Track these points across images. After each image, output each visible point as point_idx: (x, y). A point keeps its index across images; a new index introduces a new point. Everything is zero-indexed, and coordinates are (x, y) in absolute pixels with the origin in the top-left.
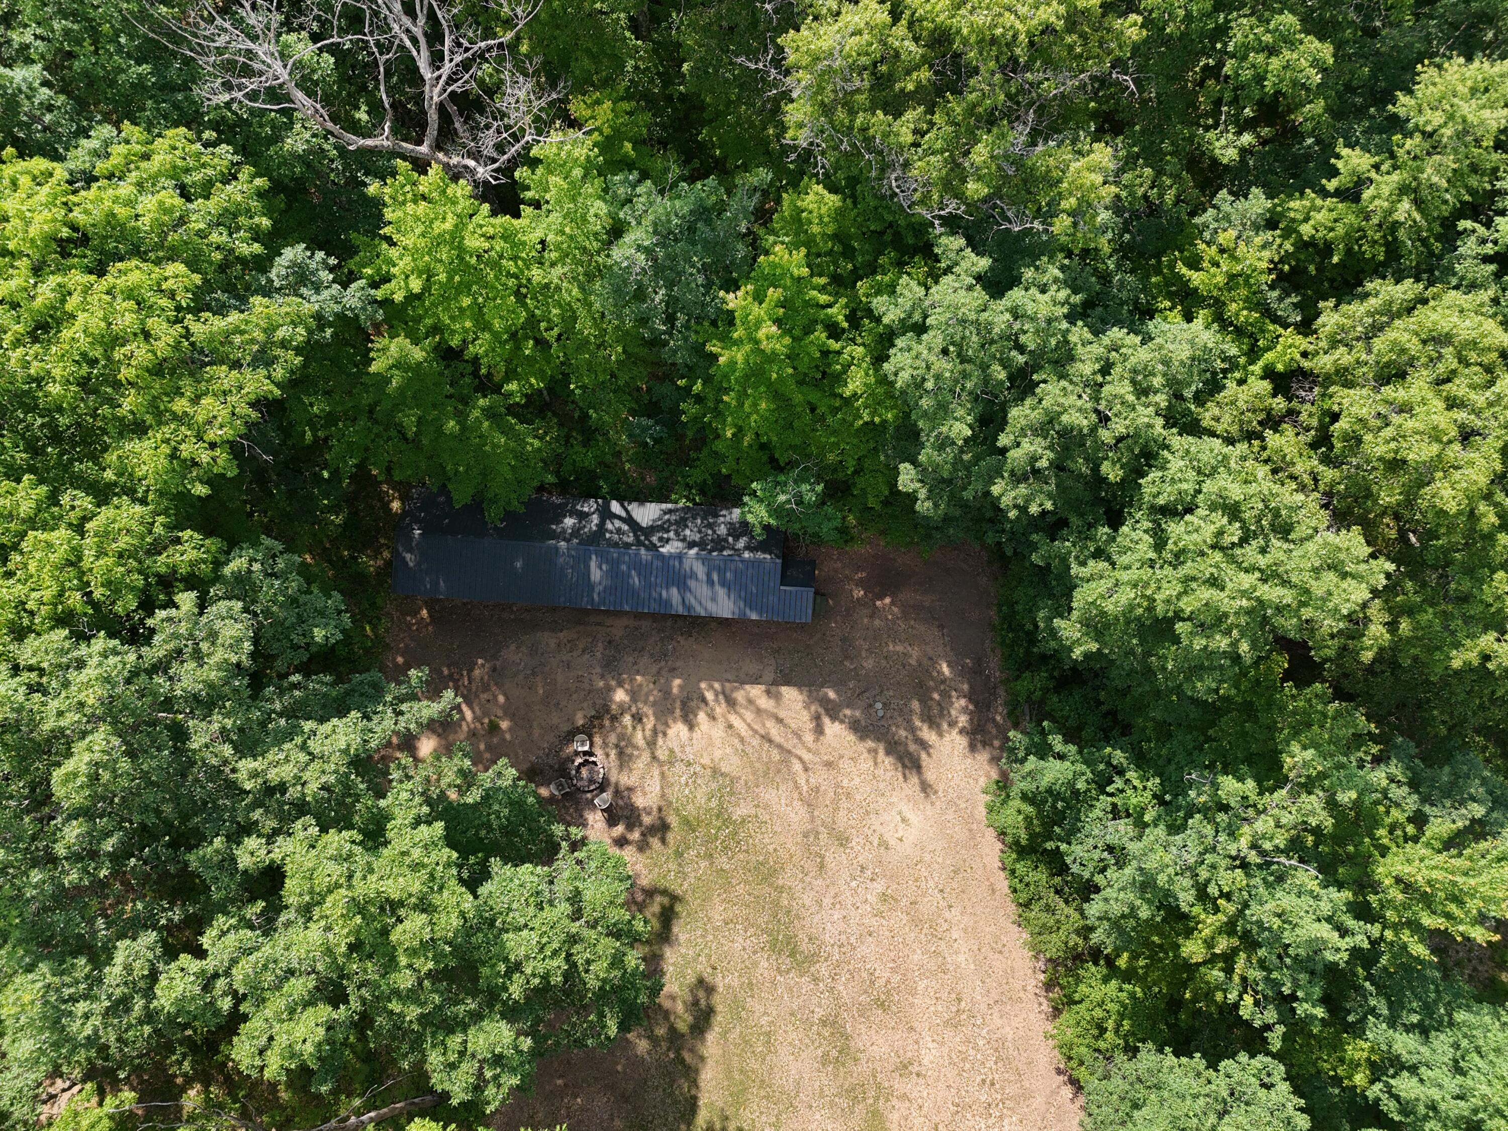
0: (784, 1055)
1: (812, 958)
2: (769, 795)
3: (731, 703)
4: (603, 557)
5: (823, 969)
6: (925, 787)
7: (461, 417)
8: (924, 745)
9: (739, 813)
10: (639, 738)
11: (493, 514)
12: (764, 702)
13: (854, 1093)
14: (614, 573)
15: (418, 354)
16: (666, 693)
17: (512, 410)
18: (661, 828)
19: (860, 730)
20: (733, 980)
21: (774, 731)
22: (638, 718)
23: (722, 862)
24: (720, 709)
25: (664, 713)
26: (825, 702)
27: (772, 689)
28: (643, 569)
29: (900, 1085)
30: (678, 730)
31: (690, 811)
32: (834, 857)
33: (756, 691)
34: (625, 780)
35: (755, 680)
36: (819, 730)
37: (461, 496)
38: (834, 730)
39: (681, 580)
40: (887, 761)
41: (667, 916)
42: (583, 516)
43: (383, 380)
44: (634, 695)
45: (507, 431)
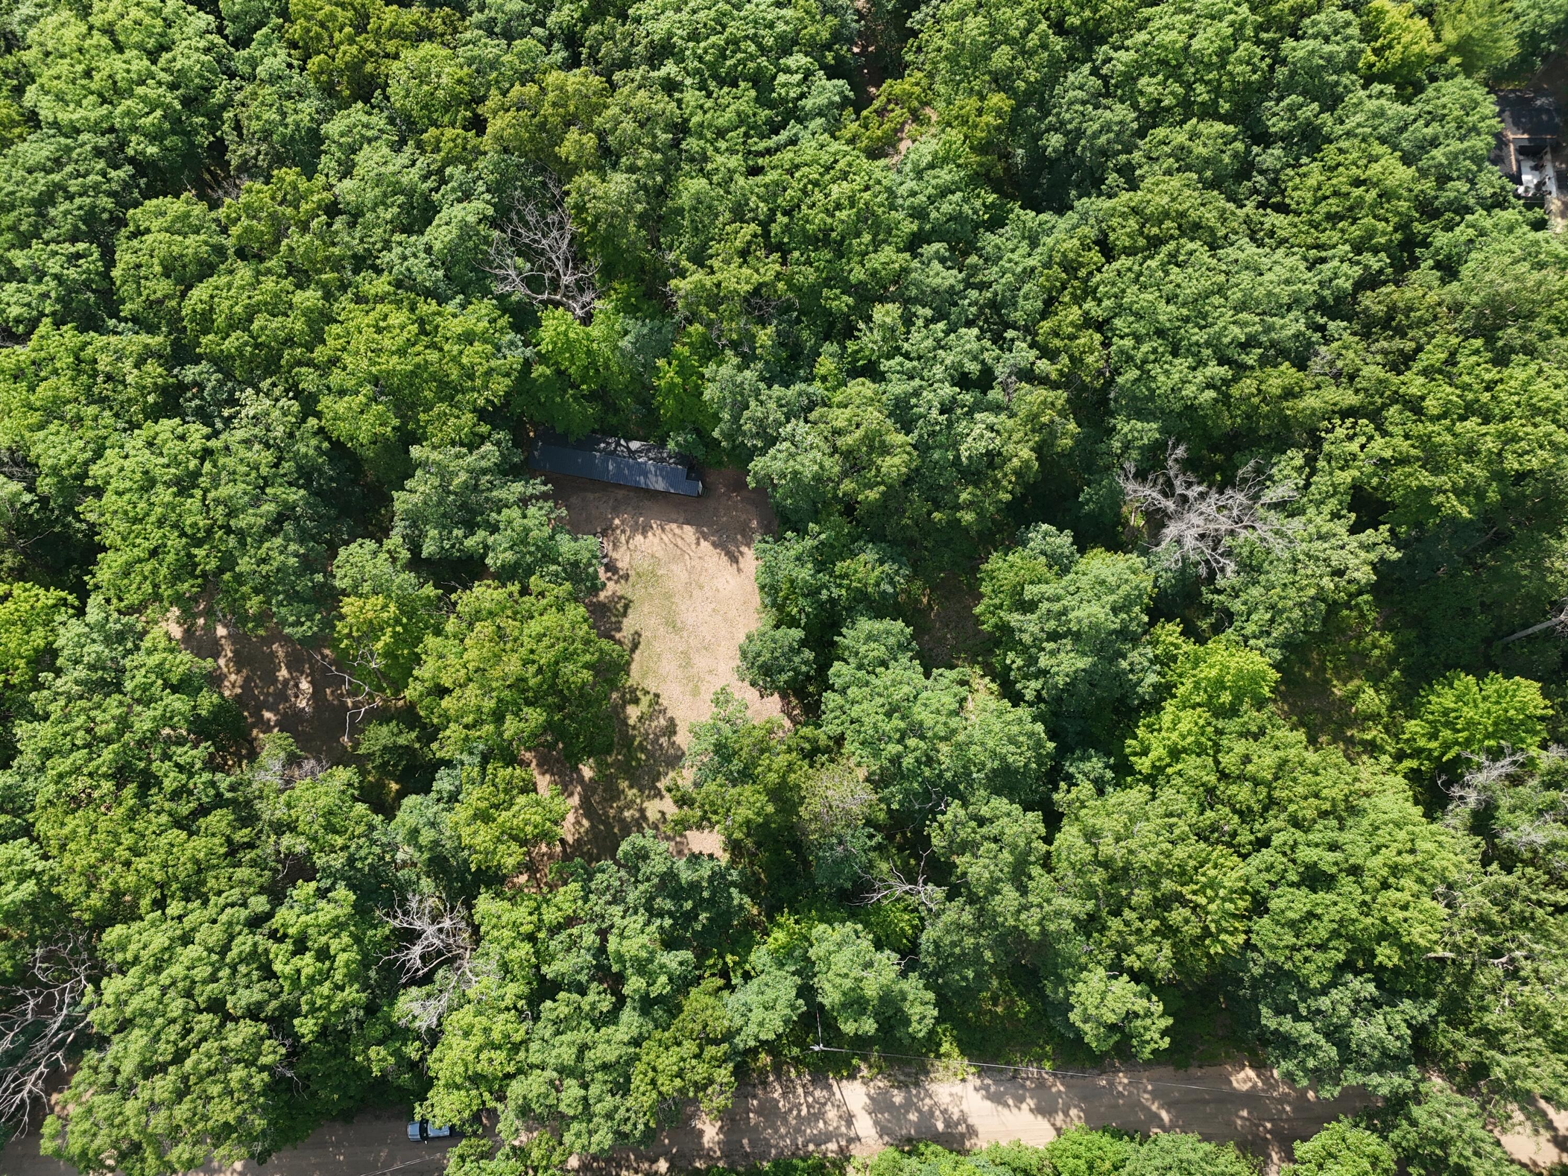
0: (664, 662)
1: (682, 629)
2: (674, 567)
3: (663, 530)
4: (614, 461)
5: (685, 634)
6: (739, 570)
7: (562, 397)
8: (742, 553)
9: (660, 573)
10: (623, 539)
11: (572, 439)
12: (677, 531)
13: (689, 679)
14: (618, 467)
15: (548, 372)
16: (637, 523)
17: (583, 396)
18: (626, 577)
19: (715, 545)
20: (648, 634)
21: (680, 542)
22: (623, 531)
23: (651, 590)
24: (659, 532)
25: (635, 530)
26: (702, 533)
27: (681, 525)
28: (630, 467)
29: (708, 678)
30: (639, 538)
31: (640, 570)
32: (696, 593)
33: (674, 526)
34: (615, 555)
35: (675, 521)
36: (698, 544)
37: (559, 430)
38: (703, 543)
39: (645, 473)
40: (725, 559)
41: (626, 607)
42: (608, 444)
43: (535, 380)
44: (623, 522)
45: (580, 405)
